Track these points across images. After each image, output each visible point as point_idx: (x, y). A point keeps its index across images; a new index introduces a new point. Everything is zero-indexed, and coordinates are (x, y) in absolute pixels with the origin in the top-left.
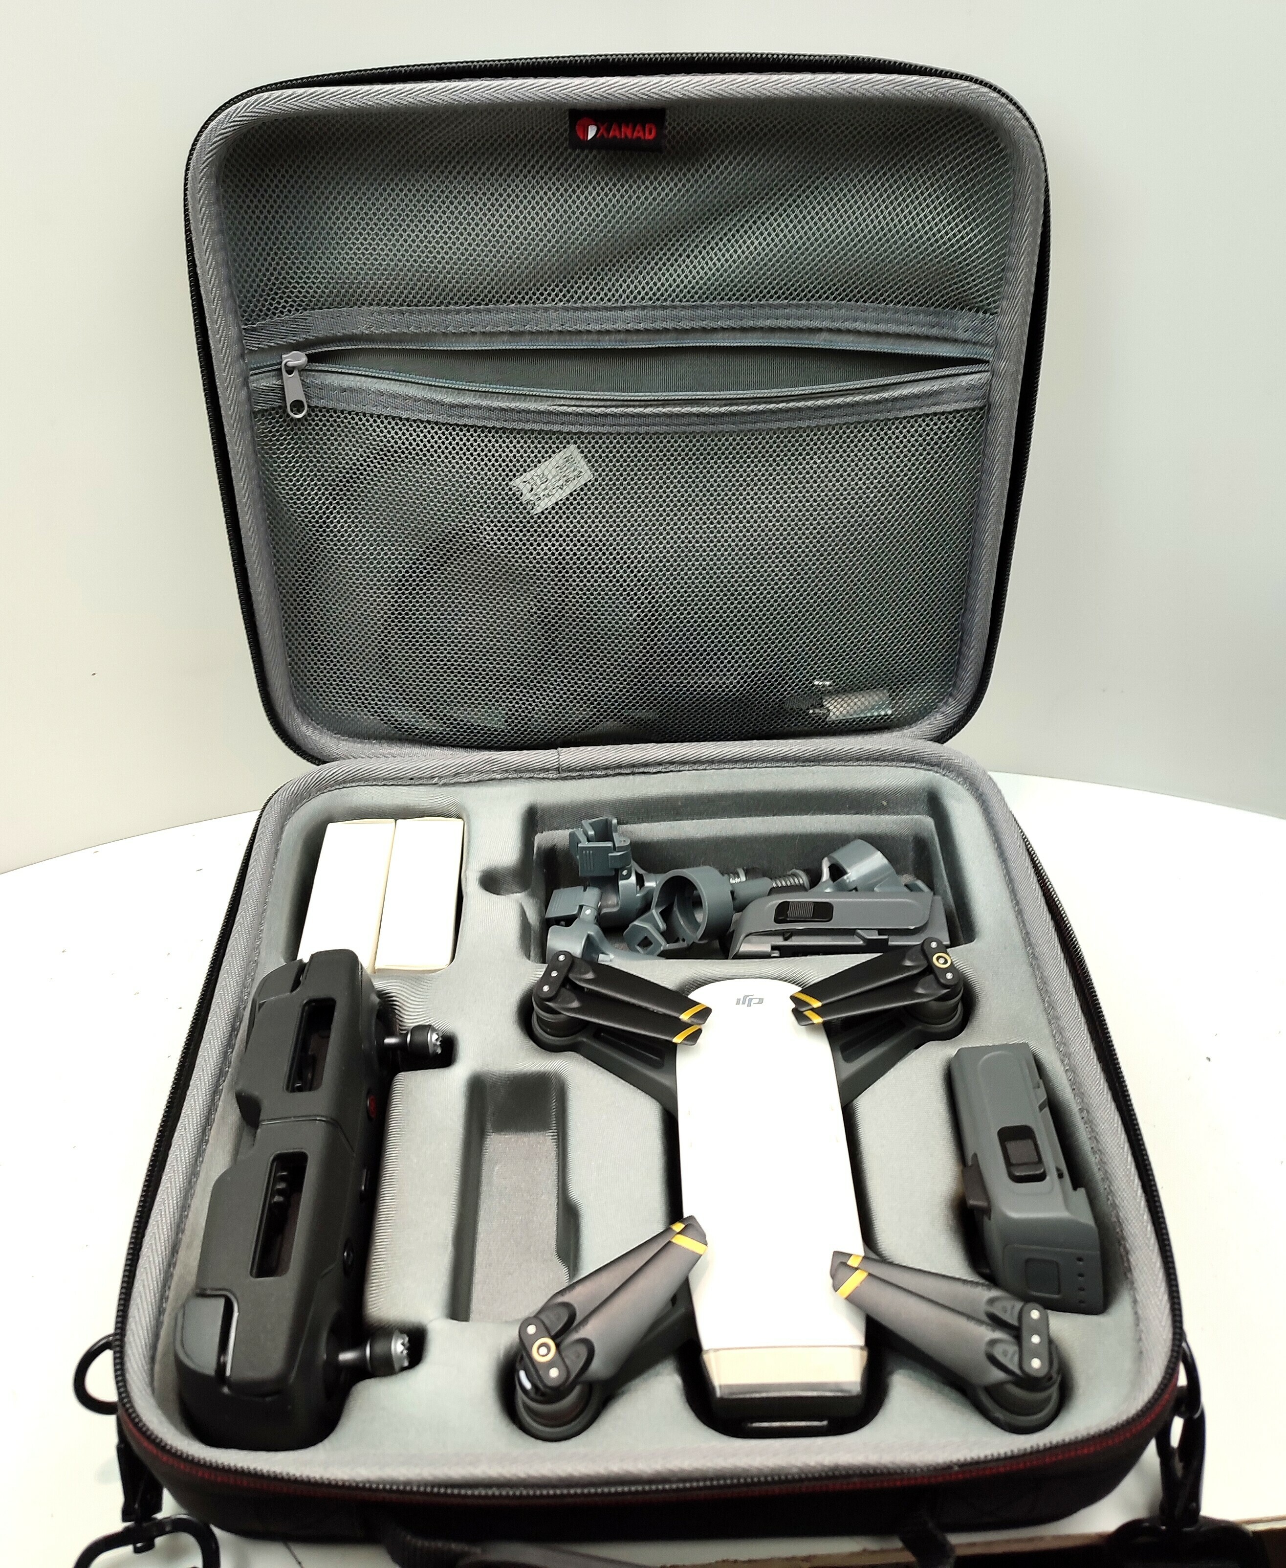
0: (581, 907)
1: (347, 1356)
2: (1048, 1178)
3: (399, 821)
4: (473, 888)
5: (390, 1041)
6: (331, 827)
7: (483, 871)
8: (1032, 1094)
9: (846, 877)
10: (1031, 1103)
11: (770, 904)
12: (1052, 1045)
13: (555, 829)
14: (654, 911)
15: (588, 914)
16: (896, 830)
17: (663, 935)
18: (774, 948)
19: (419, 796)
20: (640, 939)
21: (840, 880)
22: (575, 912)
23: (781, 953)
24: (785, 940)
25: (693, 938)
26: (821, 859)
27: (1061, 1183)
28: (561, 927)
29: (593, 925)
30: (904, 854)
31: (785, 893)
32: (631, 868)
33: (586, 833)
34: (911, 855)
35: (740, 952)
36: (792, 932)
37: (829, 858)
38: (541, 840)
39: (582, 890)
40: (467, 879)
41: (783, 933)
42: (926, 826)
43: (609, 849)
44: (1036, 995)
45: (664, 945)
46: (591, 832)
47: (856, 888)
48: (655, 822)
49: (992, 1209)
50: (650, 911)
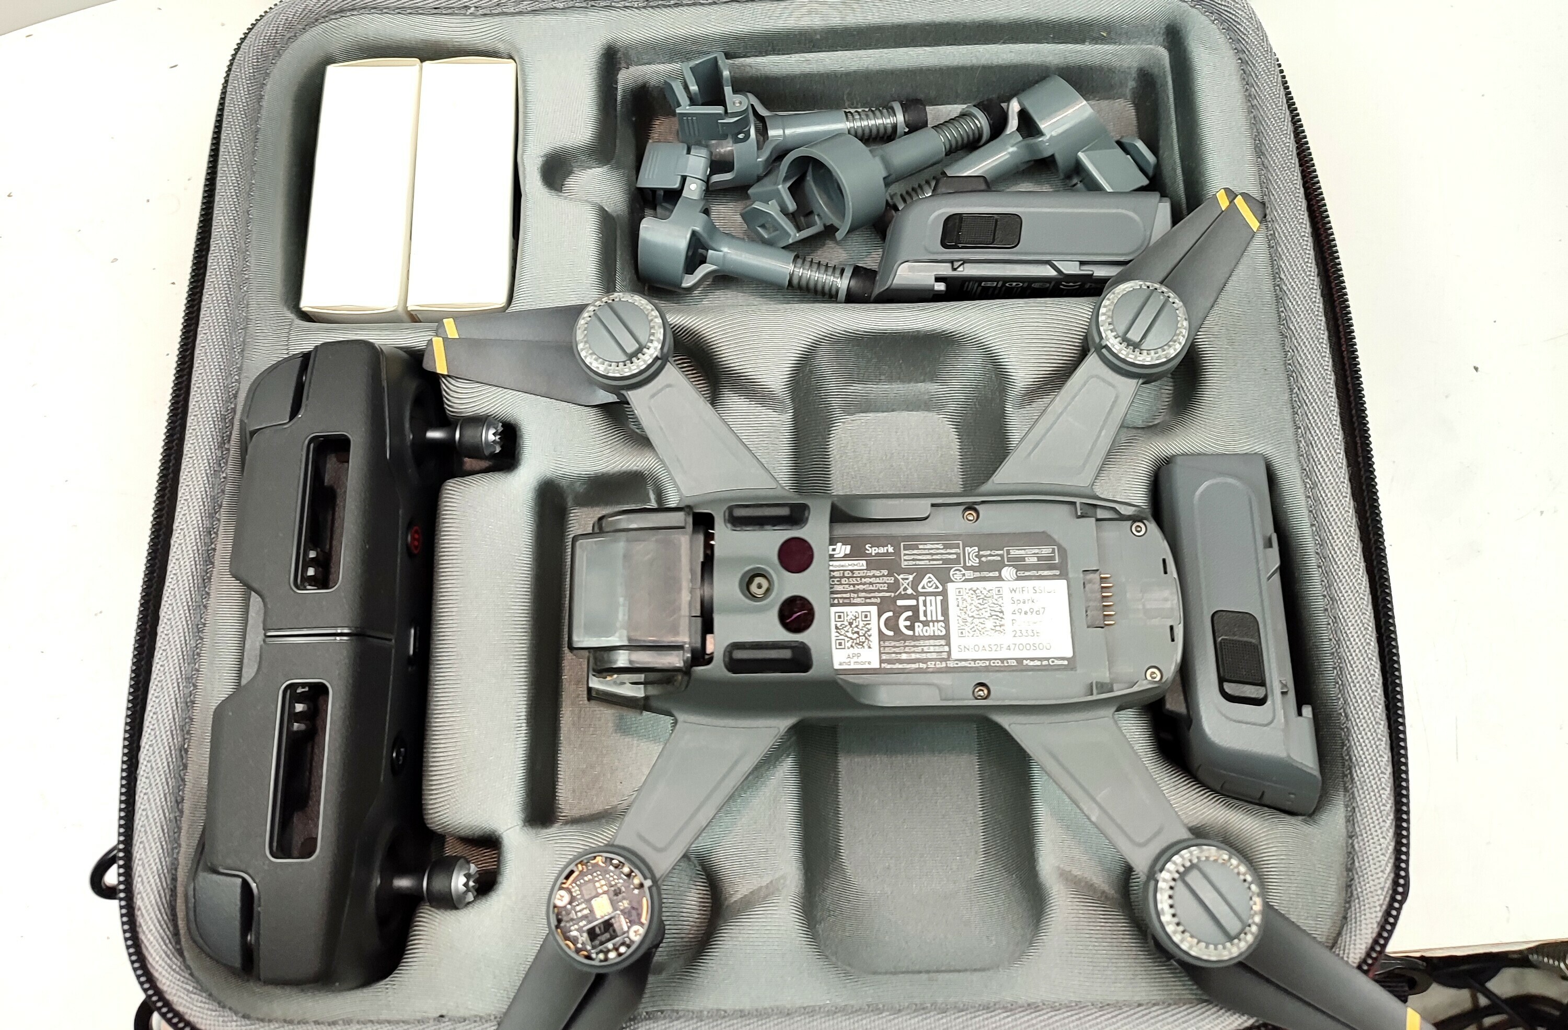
0: (684, 178)
1: (403, 883)
2: (1269, 702)
3: (427, 64)
4: (532, 182)
5: (435, 434)
6: (332, 72)
7: (546, 155)
8: (1260, 556)
9: (1040, 139)
10: (1258, 570)
11: (936, 213)
12: (1293, 455)
13: (645, 64)
14: (780, 187)
15: (693, 189)
16: (1115, 62)
17: (792, 217)
18: (938, 279)
19: (450, 29)
20: (762, 221)
21: (1031, 141)
22: (677, 185)
23: (947, 287)
24: (954, 269)
25: (834, 220)
26: (1008, 100)
27: (1284, 708)
28: (659, 210)
29: (701, 206)
30: (1121, 83)
31: (957, 195)
32: (749, 130)
33: (686, 87)
34: (1132, 84)
35: (893, 286)
36: (965, 262)
37: (1019, 103)
38: (626, 78)
39: (685, 151)
40: (524, 168)
41: (952, 262)
42: (1160, 59)
43: (719, 116)
44: (1283, 376)
45: (795, 235)
46: (694, 88)
47: (1053, 156)
48: (783, 54)
49: (1194, 722)
50: (776, 184)
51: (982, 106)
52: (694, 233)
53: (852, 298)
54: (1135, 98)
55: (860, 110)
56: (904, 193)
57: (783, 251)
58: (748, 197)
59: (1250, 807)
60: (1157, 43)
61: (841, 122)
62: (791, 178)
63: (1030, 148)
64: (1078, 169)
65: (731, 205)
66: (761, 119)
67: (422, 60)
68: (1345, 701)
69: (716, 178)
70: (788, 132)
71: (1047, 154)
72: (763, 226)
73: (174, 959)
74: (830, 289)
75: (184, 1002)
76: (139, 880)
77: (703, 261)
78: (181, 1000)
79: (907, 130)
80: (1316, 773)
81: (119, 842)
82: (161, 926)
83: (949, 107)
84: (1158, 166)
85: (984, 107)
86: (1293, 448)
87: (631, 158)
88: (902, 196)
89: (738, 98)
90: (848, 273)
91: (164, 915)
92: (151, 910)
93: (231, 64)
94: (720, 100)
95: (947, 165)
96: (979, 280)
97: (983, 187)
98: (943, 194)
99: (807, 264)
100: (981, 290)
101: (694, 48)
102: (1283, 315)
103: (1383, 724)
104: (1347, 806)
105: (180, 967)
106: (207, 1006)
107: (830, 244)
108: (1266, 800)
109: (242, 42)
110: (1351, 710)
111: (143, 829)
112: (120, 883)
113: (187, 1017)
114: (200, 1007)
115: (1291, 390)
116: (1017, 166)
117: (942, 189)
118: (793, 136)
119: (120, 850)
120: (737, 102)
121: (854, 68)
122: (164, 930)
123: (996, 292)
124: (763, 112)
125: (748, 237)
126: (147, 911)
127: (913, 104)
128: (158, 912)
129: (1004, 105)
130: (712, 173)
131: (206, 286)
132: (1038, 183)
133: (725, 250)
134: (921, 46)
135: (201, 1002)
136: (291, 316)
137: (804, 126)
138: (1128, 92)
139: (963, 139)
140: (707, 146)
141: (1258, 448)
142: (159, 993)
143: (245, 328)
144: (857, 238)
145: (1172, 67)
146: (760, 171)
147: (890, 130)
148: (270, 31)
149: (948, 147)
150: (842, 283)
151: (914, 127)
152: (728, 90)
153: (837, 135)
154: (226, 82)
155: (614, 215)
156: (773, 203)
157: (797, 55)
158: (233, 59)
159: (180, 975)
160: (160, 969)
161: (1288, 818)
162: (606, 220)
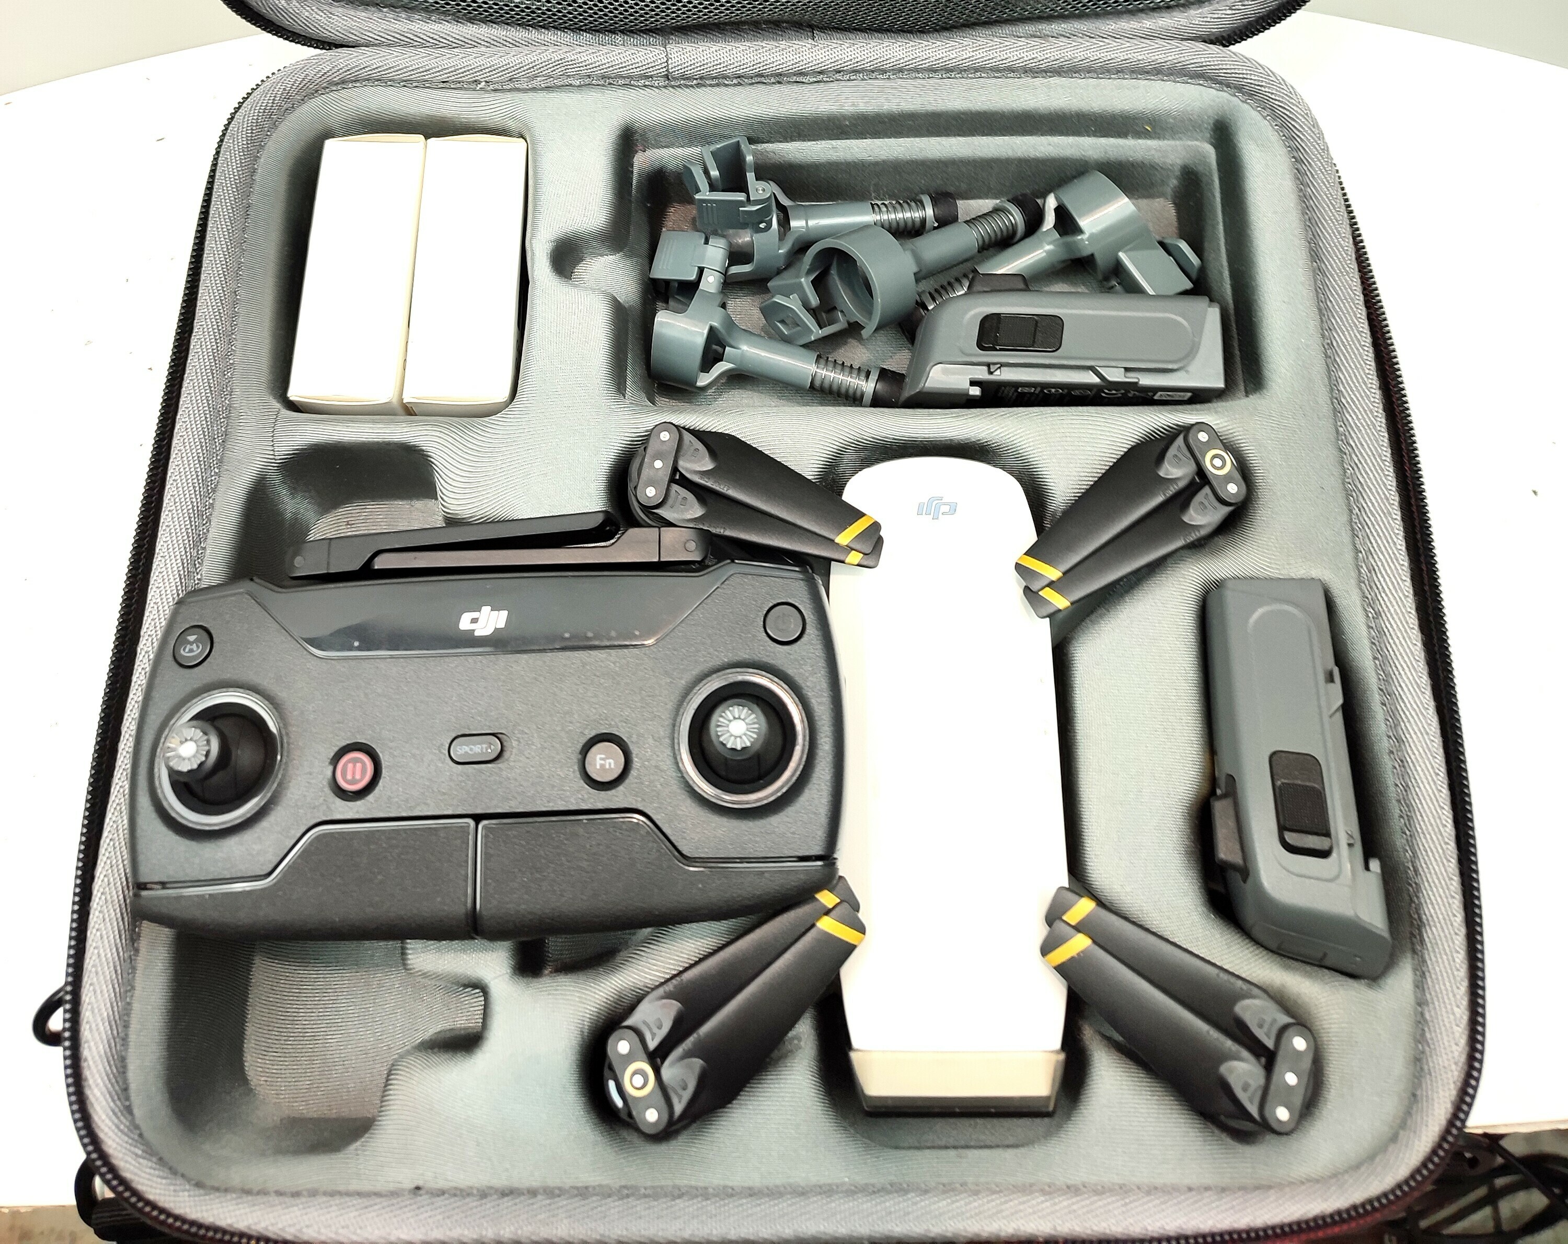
0: (701, 270)
2: (1334, 854)
3: (432, 141)
4: (541, 268)
6: (331, 147)
7: (556, 241)
8: (1322, 692)
9: (1079, 237)
10: (1320, 707)
11: (972, 313)
12: (1353, 582)
13: (663, 147)
14: (803, 280)
15: (711, 282)
16: (1157, 158)
17: (813, 312)
18: (973, 383)
19: (459, 105)
20: (782, 316)
21: (1069, 239)
22: (693, 277)
23: (982, 392)
24: (991, 373)
25: (859, 317)
26: (1044, 196)
27: (1351, 862)
28: (671, 303)
29: (718, 300)
30: (1163, 181)
31: (994, 294)
32: (771, 219)
33: (706, 172)
34: (1174, 182)
35: (925, 390)
36: (1002, 365)
37: (1057, 198)
38: (642, 161)
39: (703, 241)
40: (533, 254)
41: (988, 365)
42: (1204, 157)
43: (741, 203)
44: (1340, 496)
45: (817, 332)
46: (715, 173)
47: (1092, 255)
48: (809, 140)
49: (1251, 874)
50: (798, 276)
51: (1016, 201)
52: (712, 329)
53: (878, 402)
54: (1176, 196)
55: (886, 203)
56: (933, 292)
57: (803, 350)
58: (767, 290)
59: (1308, 968)
60: (1203, 139)
61: (866, 213)
62: (815, 271)
63: (1069, 247)
64: (1118, 270)
65: (749, 299)
66: (782, 208)
67: (427, 137)
68: (1414, 853)
69: (734, 270)
70: (812, 223)
71: (1086, 252)
72: (782, 322)
73: (122, 1118)
74: (855, 393)
75: (132, 1168)
76: (88, 1027)
77: (719, 358)
78: (128, 1166)
79: (936, 225)
80: (1386, 934)
81: (67, 984)
82: (110, 1081)
83: (981, 202)
84: (1203, 269)
85: (1018, 201)
86: (1354, 574)
87: (645, 246)
88: (930, 293)
89: (761, 185)
90: (874, 376)
91: (114, 1068)
92: (99, 1062)
93: (224, 135)
94: (742, 187)
95: (979, 263)
96: (1016, 385)
97: (1022, 286)
98: (979, 292)
99: (831, 365)
100: (1017, 396)
101: (716, 131)
102: (1341, 429)
103: (1456, 880)
104: (1415, 970)
105: (128, 1127)
106: (157, 1172)
107: (853, 342)
108: (1328, 962)
109: (236, 112)
110: (1421, 864)
111: (94, 970)
112: (64, 1030)
113: (134, 1185)
114: (150, 1174)
115: (1351, 511)
116: (1053, 266)
117: (978, 287)
118: (816, 228)
119: (67, 993)
120: (760, 190)
121: (884, 158)
122: (112, 1085)
123: (1033, 398)
124: (785, 201)
125: (766, 333)
126: (94, 1062)
127: (943, 198)
128: (106, 1064)
129: (1039, 201)
130: (730, 265)
131: (187, 371)
132: (1074, 284)
133: (745, 348)
134: (955, 136)
135: (151, 1168)
136: (277, 405)
137: (829, 217)
138: (1169, 191)
139: (996, 235)
140: (723, 236)
141: (1315, 573)
142: (104, 1157)
143: (227, 417)
144: (882, 337)
145: (1218, 164)
146: (781, 264)
147: (918, 224)
148: (267, 100)
149: (980, 243)
150: (868, 387)
151: (945, 221)
152: (750, 176)
153: (865, 227)
154: (218, 153)
155: (626, 305)
156: (794, 296)
157: (823, 142)
158: (226, 129)
159: (128, 1136)
160: (106, 1130)
161: (1350, 982)
162: (619, 311)
